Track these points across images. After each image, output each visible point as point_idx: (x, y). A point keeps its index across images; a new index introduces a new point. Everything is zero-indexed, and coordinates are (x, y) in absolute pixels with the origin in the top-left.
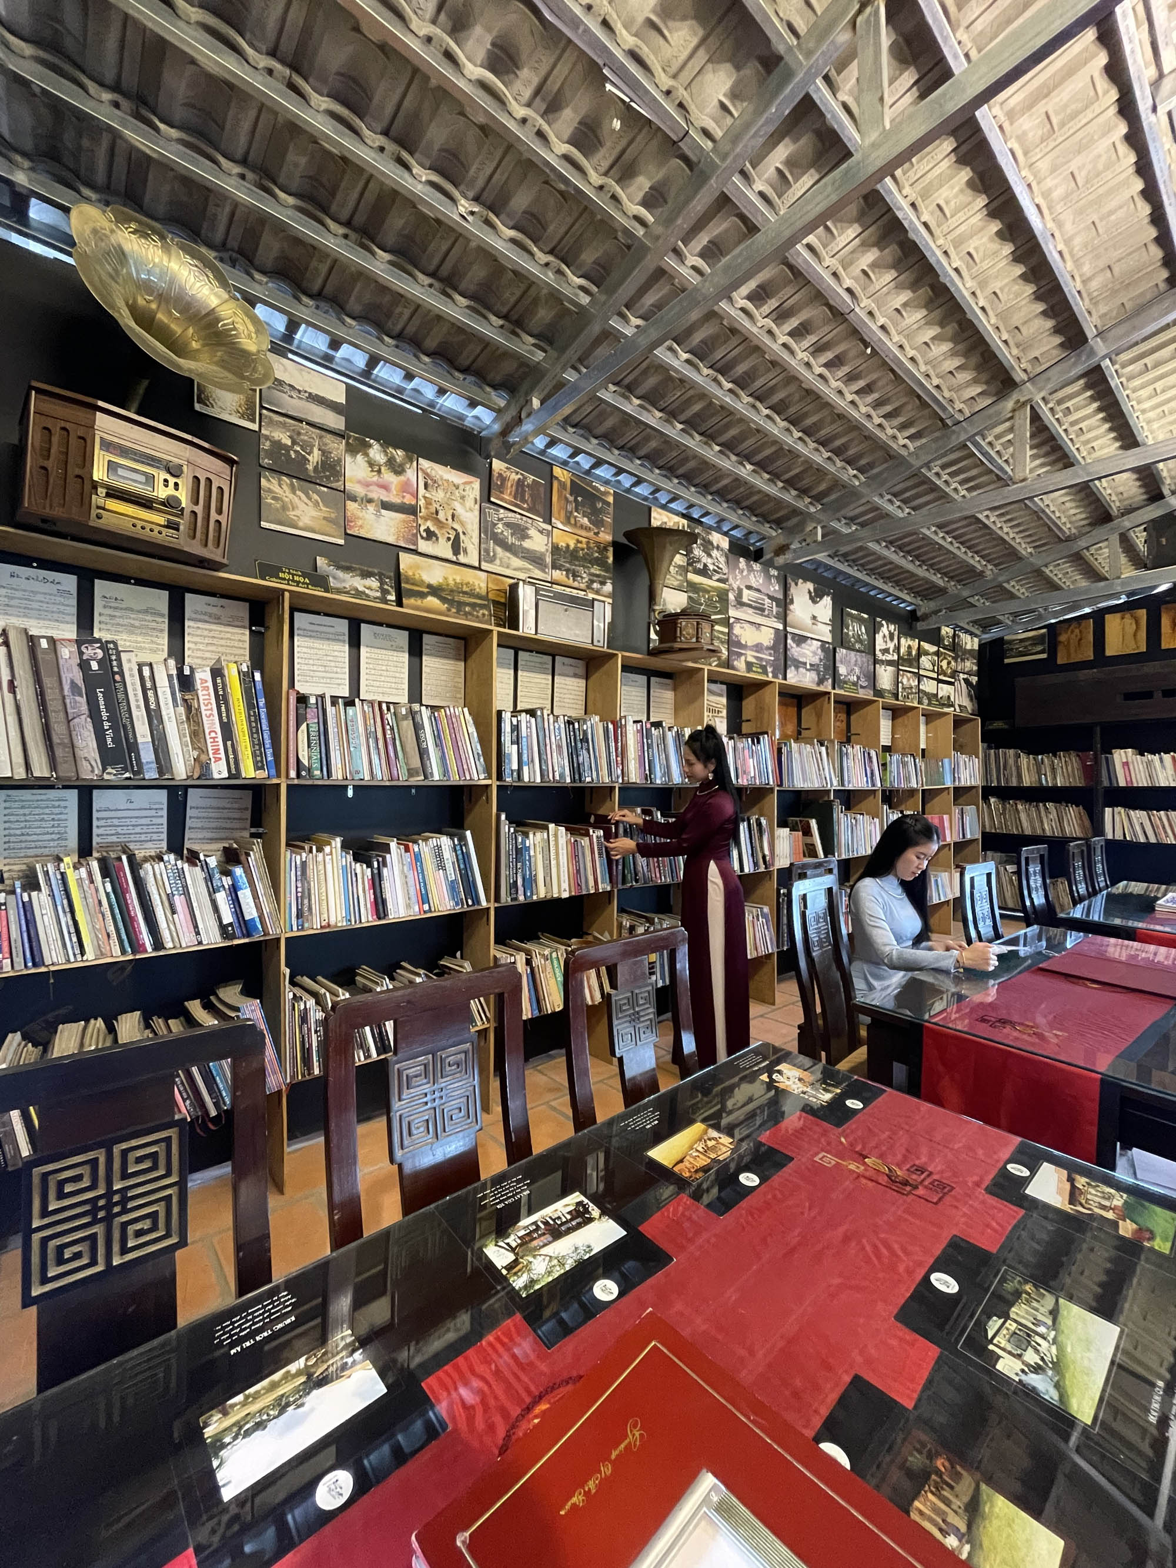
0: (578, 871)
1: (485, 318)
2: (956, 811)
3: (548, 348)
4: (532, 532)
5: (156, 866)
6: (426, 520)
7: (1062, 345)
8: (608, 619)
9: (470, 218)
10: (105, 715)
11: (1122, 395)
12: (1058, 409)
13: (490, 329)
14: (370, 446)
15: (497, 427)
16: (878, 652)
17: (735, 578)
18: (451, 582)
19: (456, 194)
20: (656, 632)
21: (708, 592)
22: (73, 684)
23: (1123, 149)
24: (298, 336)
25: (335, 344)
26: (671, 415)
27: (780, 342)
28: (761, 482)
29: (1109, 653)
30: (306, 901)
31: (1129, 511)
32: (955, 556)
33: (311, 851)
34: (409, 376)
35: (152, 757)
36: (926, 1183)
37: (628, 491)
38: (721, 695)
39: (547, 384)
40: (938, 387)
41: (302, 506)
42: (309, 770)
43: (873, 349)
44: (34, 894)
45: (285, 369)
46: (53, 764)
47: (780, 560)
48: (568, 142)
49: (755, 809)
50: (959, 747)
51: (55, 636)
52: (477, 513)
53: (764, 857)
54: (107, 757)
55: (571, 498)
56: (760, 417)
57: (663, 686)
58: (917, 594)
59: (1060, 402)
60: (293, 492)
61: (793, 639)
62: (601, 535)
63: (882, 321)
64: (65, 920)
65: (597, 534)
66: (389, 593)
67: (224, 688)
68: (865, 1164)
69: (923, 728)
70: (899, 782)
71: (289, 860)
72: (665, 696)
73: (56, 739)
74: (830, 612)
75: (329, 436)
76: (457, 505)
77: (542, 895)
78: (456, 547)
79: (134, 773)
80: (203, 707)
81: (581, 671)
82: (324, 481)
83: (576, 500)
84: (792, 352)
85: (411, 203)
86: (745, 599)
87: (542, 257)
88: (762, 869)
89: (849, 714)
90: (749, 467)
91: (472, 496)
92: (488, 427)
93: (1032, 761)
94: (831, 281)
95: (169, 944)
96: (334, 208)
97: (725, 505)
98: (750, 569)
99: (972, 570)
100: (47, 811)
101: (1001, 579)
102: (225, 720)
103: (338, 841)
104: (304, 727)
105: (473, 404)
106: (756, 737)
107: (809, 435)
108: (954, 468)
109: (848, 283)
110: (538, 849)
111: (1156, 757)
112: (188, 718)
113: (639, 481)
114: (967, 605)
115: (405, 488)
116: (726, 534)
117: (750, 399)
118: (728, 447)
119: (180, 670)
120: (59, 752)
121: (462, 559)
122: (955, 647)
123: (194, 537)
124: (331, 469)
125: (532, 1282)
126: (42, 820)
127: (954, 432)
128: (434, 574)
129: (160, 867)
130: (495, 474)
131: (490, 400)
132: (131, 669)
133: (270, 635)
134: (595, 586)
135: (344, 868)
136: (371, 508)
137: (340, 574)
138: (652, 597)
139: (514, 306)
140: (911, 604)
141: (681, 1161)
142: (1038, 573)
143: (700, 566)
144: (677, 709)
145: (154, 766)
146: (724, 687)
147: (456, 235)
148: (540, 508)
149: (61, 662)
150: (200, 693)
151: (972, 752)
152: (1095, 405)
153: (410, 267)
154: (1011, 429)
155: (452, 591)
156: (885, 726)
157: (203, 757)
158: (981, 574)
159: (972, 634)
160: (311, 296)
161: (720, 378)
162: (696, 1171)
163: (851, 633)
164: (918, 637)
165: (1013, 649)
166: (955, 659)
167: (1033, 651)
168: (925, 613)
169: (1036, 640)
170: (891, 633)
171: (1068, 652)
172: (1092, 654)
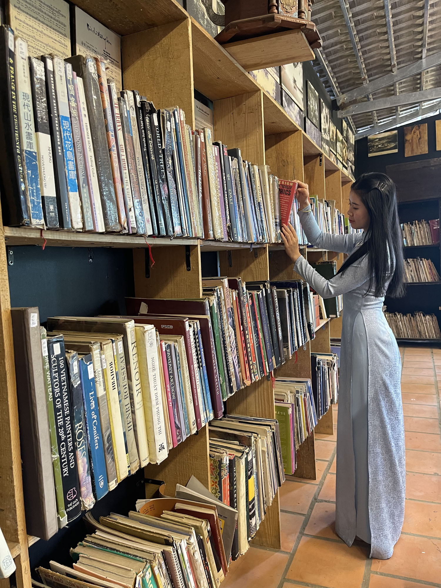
16: (322, 130)
29: (439, 148)
58: (339, 84)
61: (285, 97)
74: (302, 80)
122: (347, 140)
140: (335, 94)
159: (352, 131)
163: (311, 106)
164: (335, 124)
165: (374, 146)
166: (347, 149)
167: (389, 147)
168: (343, 103)
169: (390, 139)
170: (327, 116)
171: (412, 147)
172: (427, 149)
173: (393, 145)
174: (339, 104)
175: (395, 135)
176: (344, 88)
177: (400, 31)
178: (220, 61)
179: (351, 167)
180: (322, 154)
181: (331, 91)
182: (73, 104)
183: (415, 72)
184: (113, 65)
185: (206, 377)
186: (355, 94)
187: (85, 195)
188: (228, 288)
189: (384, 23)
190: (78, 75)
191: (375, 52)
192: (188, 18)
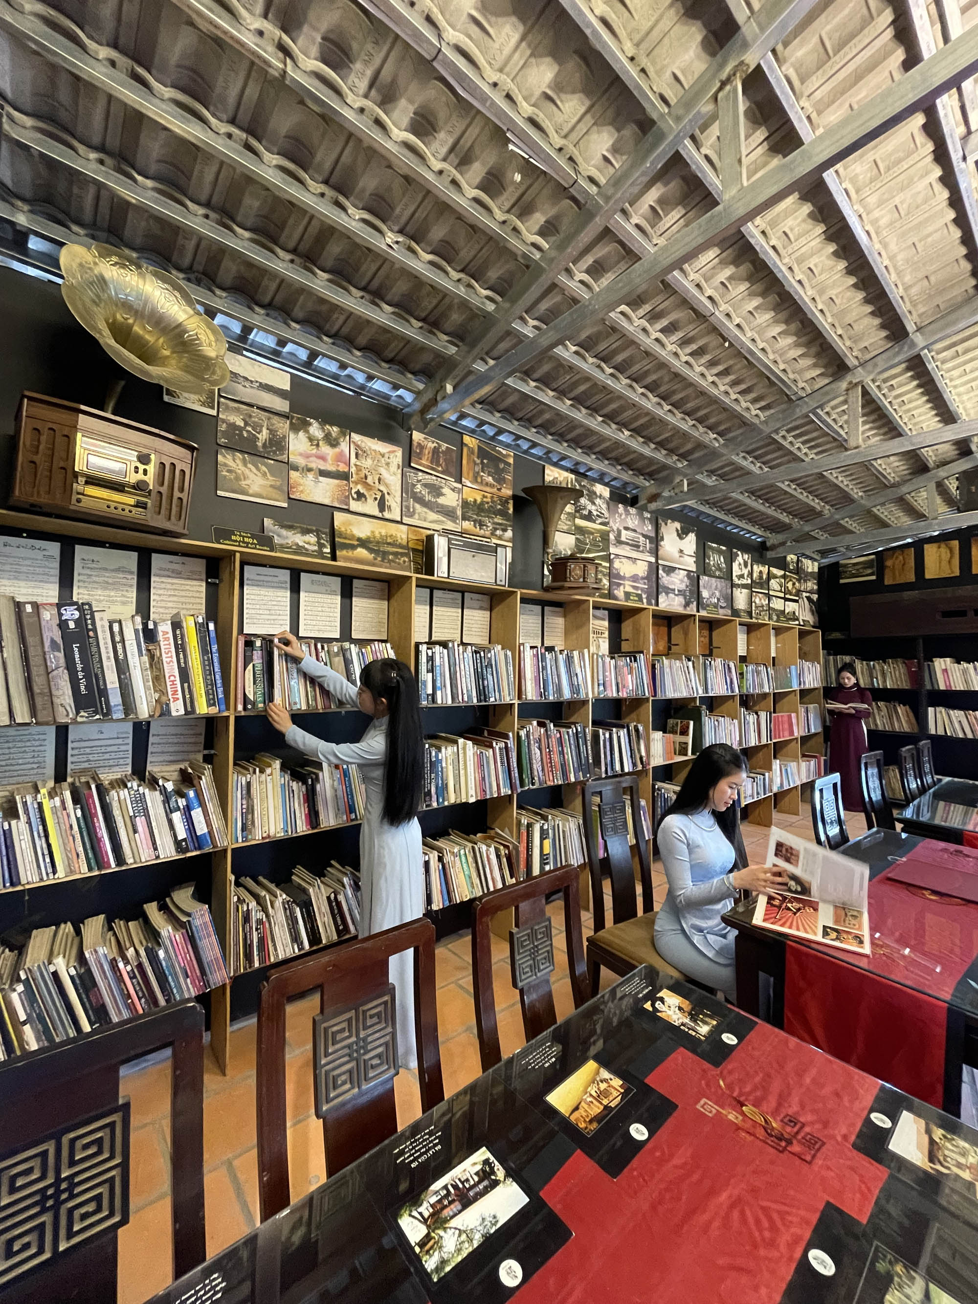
0: (483, 779)
1: (408, 321)
2: (802, 710)
3: (460, 344)
4: (446, 490)
5: (121, 793)
6: (356, 483)
7: (887, 337)
8: (509, 560)
9: (395, 246)
10: (79, 667)
11: (937, 375)
12: (884, 386)
13: (412, 330)
14: (310, 424)
15: (417, 406)
16: (734, 578)
17: (615, 522)
18: (377, 535)
19: (384, 227)
20: (549, 570)
21: (592, 534)
22: (53, 642)
23: (939, 188)
24: (251, 337)
25: (282, 343)
26: (561, 393)
27: (653, 337)
28: (636, 444)
29: (928, 576)
30: (250, 817)
31: (944, 463)
32: (798, 500)
33: (254, 772)
34: (343, 366)
35: (119, 701)
36: (799, 1137)
37: (526, 452)
38: (603, 619)
39: (459, 372)
40: (784, 370)
41: (251, 476)
42: (254, 704)
43: (730, 343)
44: (14, 823)
45: (240, 364)
46: (33, 712)
47: (653, 506)
48: (477, 188)
49: (633, 715)
50: (803, 656)
51: (40, 600)
52: (400, 476)
53: (641, 758)
54: (81, 702)
55: (478, 461)
56: (637, 395)
57: (555, 614)
58: (766, 528)
59: (885, 381)
60: (245, 465)
61: (664, 570)
62: (503, 490)
63: (737, 321)
64: (41, 843)
65: (499, 490)
66: (325, 546)
67: (182, 638)
68: (743, 1114)
69: (773, 639)
70: (754, 688)
71: (236, 780)
72: (556, 623)
73: (36, 690)
74: (694, 547)
75: (276, 418)
76: (383, 471)
77: (452, 801)
78: (382, 505)
79: (104, 715)
80: (164, 655)
81: (486, 604)
82: (271, 455)
83: (482, 463)
84: (663, 345)
85: (346, 236)
86: (623, 539)
87: (455, 275)
88: (640, 767)
89: (711, 630)
90: (627, 433)
91: (396, 463)
92: (409, 405)
93: (865, 667)
94: (695, 291)
95: (130, 861)
96: (282, 239)
97: (607, 462)
98: (628, 513)
99: (812, 510)
100: (28, 744)
101: (837, 517)
102: (183, 665)
103: (277, 764)
104: (250, 667)
105: (396, 387)
106: (633, 655)
107: (677, 408)
108: (797, 432)
109: (709, 292)
110: (449, 761)
111: (971, 666)
112: (151, 665)
113: (534, 445)
114: (807, 537)
115: (339, 458)
116: (606, 484)
117: (628, 381)
118: (609, 418)
119: (145, 625)
120: (39, 701)
121: (387, 515)
122: (799, 570)
123: (159, 513)
124: (277, 444)
125: (443, 1262)
126: (25, 752)
127: (798, 405)
128: (363, 529)
129: (124, 793)
130: (415, 443)
131: (411, 384)
132: (103, 626)
133: (223, 588)
134: (498, 532)
135: (283, 786)
136: (310, 476)
137: (284, 532)
138: (546, 541)
139: (432, 311)
140: (761, 536)
141: (577, 1108)
142: (869, 512)
143: (585, 512)
144: (567, 633)
145: (121, 708)
146: (606, 612)
147: (383, 260)
148: (452, 470)
149: (43, 623)
150: (162, 643)
151: (814, 659)
152: (915, 383)
153: (345, 284)
154: (845, 402)
155: (378, 542)
156: (741, 639)
157: (164, 699)
158: (820, 514)
159: (811, 558)
160: (262, 306)
161: (603, 365)
162: (591, 1121)
163: (712, 563)
164: (767, 563)
165: (847, 571)
166: (799, 580)
167: (864, 574)
168: (774, 545)
169: (868, 565)
170: (746, 562)
171: (894, 575)
172: (914, 577)
173: (869, 571)
175: (872, 560)
179: (808, 598)
188: (536, 726)
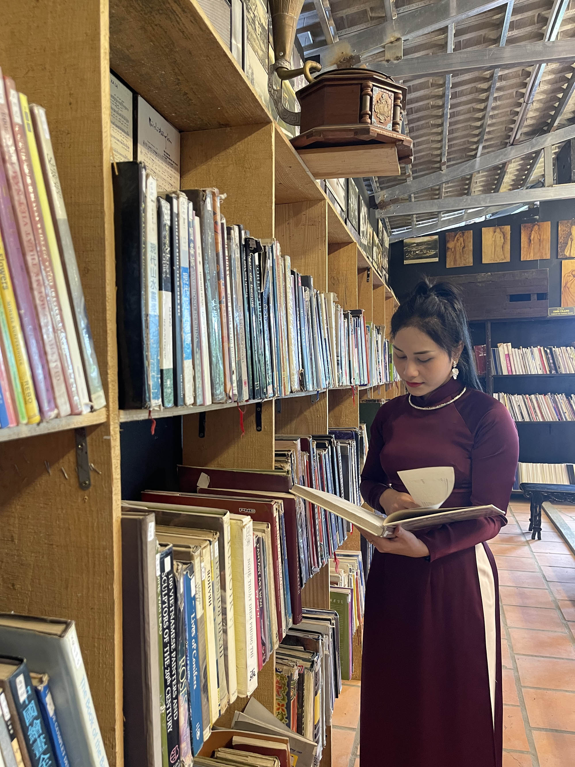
16: (361, 234)
29: (484, 261)
110: (207, 594)
111: (528, 351)
122: (383, 243)
159: (387, 232)
163: (352, 205)
164: (372, 226)
165: (411, 251)
166: (382, 254)
167: (428, 255)
168: (384, 202)
169: (430, 245)
170: (365, 216)
171: (455, 257)
172: (472, 260)
173: (433, 252)
174: (377, 202)
175: (435, 241)
176: (384, 183)
177: (455, 124)
178: (290, 167)
179: (385, 275)
180: (371, 268)
181: (369, 185)
182: (192, 252)
183: (467, 172)
184: (172, 169)
185: (287, 574)
186: (397, 192)
187: (197, 362)
188: (300, 451)
189: (441, 114)
190: (196, 215)
191: (425, 146)
192: (271, 122)
